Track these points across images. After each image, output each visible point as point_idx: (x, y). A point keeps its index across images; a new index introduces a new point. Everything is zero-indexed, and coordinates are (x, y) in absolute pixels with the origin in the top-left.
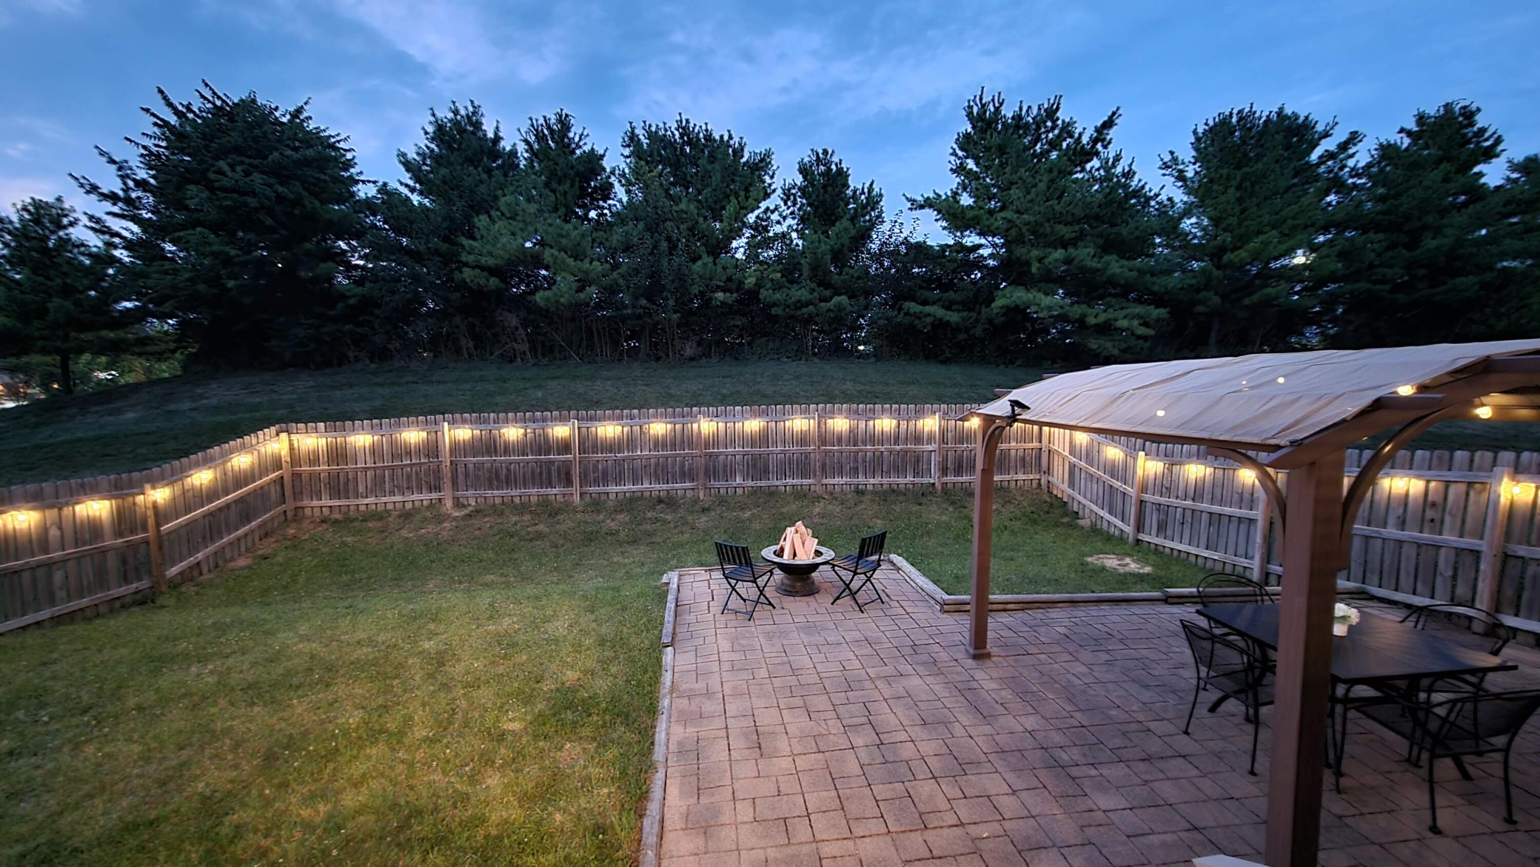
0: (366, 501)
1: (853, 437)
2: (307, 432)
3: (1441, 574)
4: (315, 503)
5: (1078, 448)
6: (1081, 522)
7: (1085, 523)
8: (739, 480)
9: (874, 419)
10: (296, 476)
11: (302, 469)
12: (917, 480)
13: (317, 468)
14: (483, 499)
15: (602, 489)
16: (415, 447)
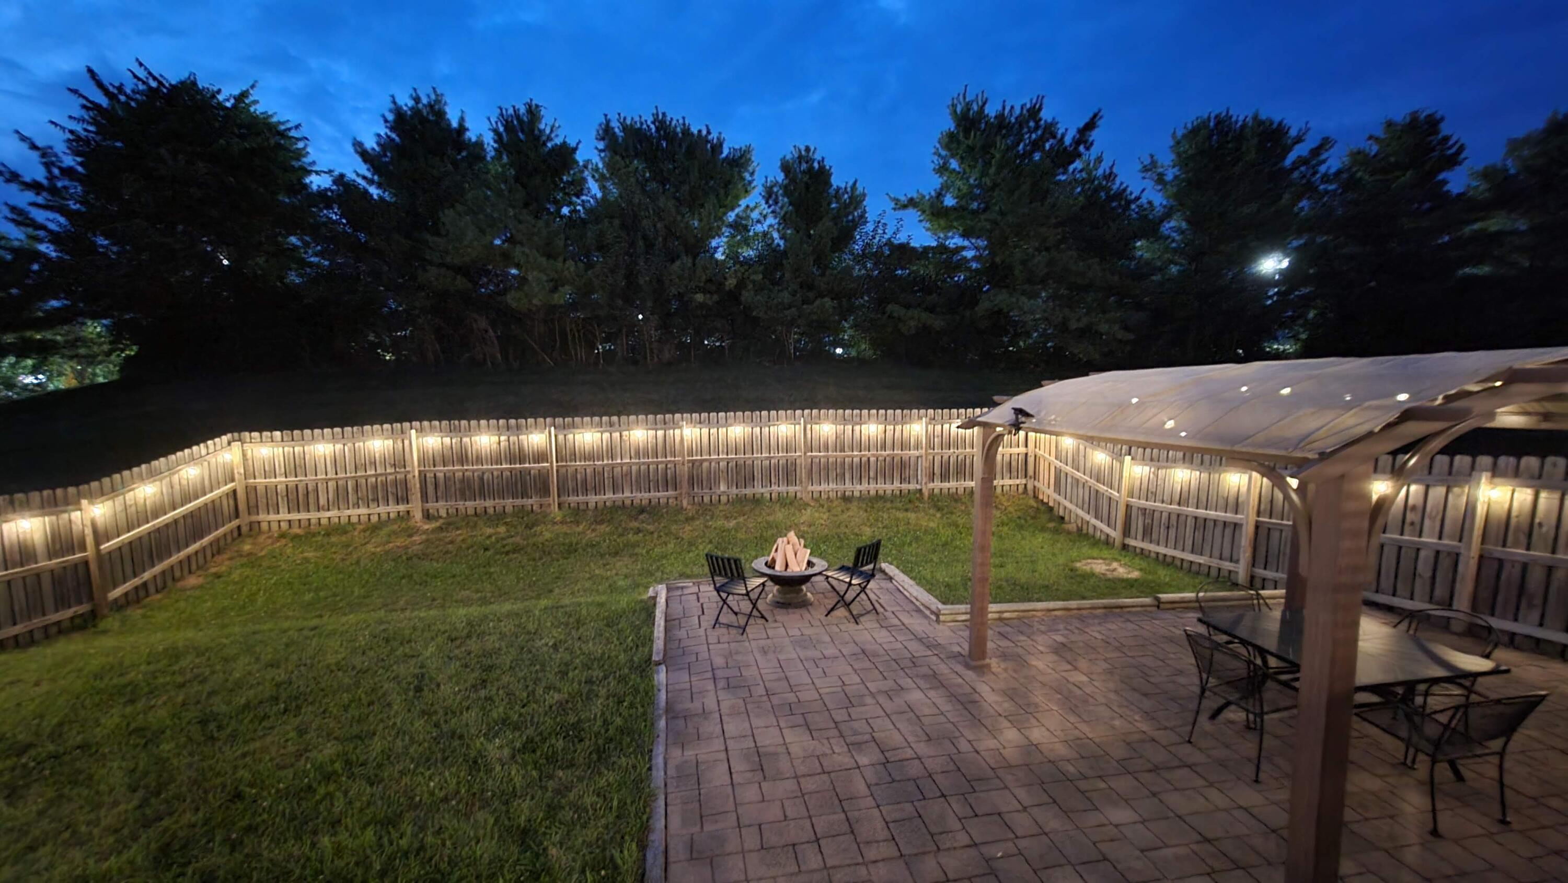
0: (328, 514)
1: (840, 445)
2: (261, 441)
3: (1420, 575)
4: (273, 517)
5: (1064, 454)
6: (1066, 526)
7: (1072, 527)
8: (723, 488)
9: (861, 425)
10: (251, 490)
11: (257, 481)
12: (905, 486)
13: (273, 480)
14: (455, 511)
15: (581, 498)
16: (380, 457)
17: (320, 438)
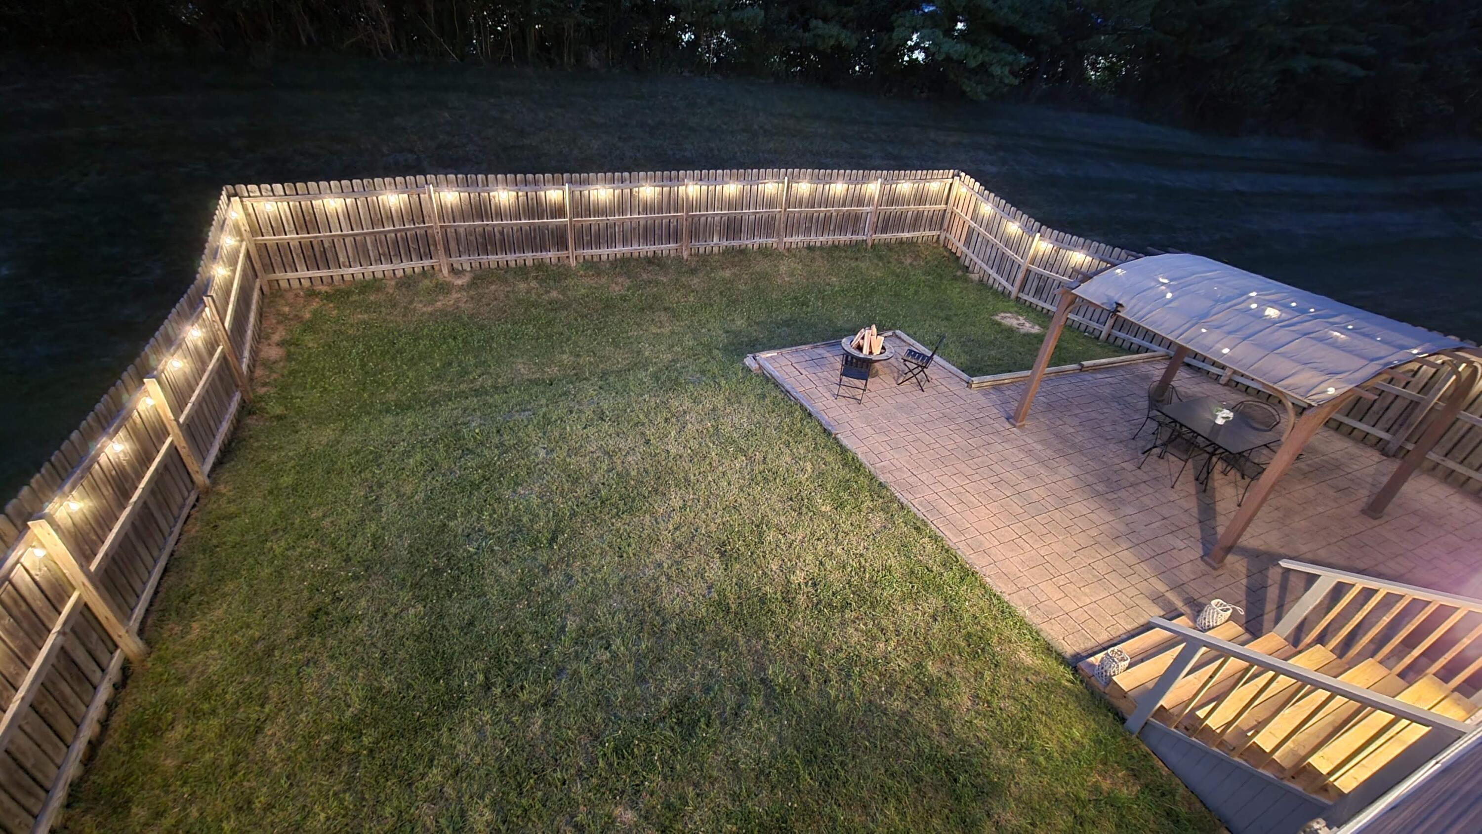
1: (811, 200)
2: (262, 195)
5: (980, 217)
6: (972, 276)
7: (975, 277)
8: (716, 240)
9: (830, 183)
10: (263, 248)
11: (266, 237)
12: (854, 237)
13: (283, 237)
14: (478, 265)
15: (594, 251)
16: (397, 212)
17: (329, 191)
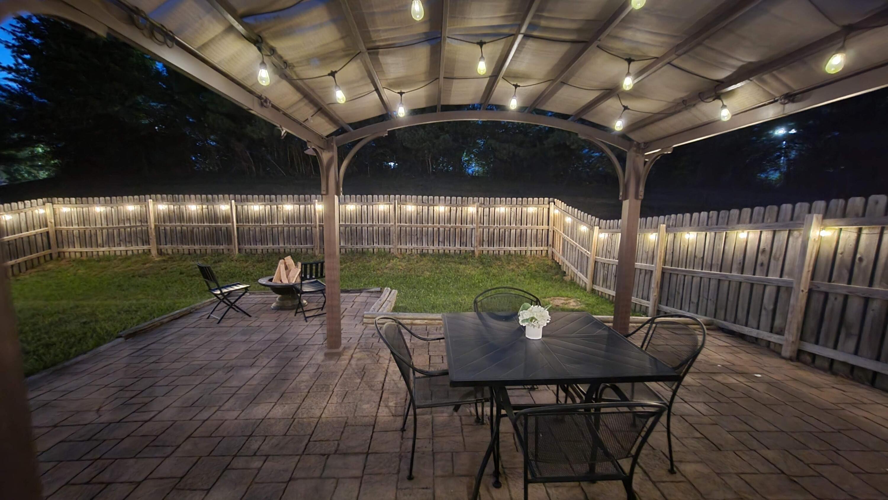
0: (103, 249)
1: (420, 218)
2: (64, 204)
3: (765, 309)
4: (71, 249)
5: (567, 229)
6: (566, 278)
7: (568, 278)
9: (434, 206)
10: (57, 232)
11: (62, 227)
12: (463, 248)
13: (71, 227)
14: (177, 251)
15: (253, 247)
16: (133, 216)
17: (98, 202)
